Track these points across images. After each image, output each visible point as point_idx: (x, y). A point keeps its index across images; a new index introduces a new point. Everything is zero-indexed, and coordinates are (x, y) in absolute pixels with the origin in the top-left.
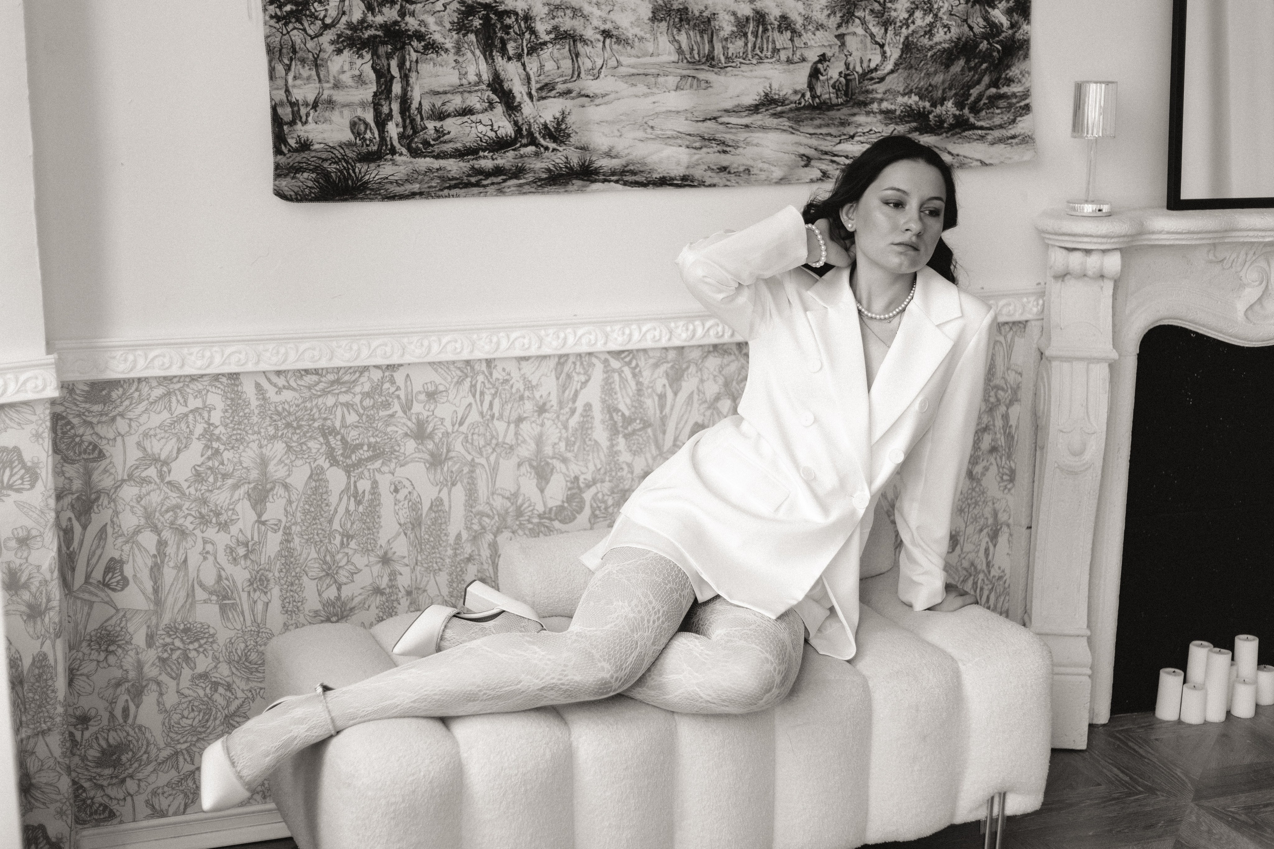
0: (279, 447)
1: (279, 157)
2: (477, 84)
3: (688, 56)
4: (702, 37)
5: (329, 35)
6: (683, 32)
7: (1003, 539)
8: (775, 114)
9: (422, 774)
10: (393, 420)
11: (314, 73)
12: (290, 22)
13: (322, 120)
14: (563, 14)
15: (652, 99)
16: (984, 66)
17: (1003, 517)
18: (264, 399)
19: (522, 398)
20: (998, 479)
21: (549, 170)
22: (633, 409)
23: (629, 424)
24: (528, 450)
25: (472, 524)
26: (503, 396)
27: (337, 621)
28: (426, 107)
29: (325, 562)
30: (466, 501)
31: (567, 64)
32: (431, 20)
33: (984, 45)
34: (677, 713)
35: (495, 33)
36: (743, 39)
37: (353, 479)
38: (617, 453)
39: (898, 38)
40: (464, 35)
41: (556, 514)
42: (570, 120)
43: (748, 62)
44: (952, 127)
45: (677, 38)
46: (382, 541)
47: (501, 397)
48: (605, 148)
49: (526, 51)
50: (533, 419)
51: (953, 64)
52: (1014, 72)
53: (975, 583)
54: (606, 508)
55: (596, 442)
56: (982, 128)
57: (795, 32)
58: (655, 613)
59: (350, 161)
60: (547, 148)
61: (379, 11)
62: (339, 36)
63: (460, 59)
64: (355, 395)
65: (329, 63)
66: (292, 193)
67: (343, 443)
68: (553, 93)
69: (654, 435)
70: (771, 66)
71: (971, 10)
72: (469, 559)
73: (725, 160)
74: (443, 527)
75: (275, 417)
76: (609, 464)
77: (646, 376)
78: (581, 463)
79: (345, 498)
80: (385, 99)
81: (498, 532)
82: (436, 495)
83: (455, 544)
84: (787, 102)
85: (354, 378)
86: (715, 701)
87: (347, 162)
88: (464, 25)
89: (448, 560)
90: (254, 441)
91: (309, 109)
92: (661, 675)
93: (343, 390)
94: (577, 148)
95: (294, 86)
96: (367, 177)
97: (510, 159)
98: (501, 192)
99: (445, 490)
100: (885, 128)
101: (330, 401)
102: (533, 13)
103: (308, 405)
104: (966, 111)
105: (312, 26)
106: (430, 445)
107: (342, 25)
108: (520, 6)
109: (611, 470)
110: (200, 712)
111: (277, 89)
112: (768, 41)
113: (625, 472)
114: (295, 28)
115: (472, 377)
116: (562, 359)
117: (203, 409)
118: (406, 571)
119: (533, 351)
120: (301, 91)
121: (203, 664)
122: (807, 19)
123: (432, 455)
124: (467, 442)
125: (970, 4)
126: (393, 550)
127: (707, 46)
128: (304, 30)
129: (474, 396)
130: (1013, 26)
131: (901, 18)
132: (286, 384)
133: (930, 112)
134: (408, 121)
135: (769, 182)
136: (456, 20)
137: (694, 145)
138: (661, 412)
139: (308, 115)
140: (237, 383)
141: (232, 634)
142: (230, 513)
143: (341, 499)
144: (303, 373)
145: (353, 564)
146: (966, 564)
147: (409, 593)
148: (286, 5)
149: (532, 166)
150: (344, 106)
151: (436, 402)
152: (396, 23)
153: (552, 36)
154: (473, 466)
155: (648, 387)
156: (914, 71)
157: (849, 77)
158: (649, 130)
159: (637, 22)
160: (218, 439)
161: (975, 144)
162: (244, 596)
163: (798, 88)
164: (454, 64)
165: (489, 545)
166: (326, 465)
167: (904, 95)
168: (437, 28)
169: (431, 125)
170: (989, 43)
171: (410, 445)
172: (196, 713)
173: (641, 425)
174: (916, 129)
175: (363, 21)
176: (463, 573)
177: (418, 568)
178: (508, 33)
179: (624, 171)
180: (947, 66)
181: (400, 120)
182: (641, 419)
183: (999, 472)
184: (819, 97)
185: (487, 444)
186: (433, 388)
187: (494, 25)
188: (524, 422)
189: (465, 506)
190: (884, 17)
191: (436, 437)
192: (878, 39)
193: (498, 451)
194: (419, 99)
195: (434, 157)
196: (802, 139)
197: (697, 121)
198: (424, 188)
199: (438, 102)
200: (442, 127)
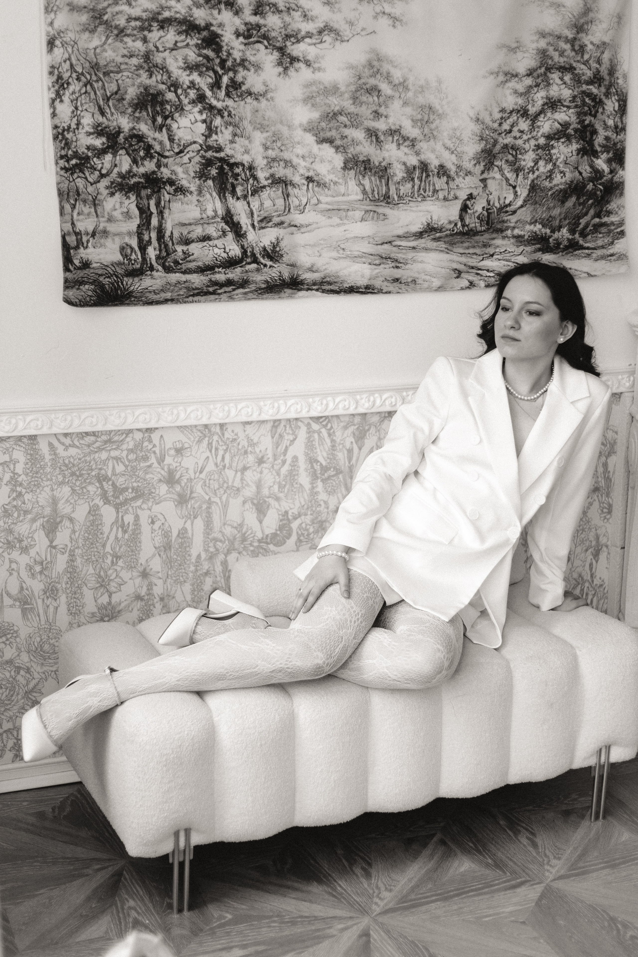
0: (66, 490)
1: (68, 274)
2: (214, 217)
3: (370, 196)
4: (381, 181)
5: (105, 182)
6: (367, 177)
7: (603, 556)
8: (434, 239)
9: (186, 733)
10: (151, 470)
11: (93, 210)
12: (75, 172)
13: (99, 245)
14: (277, 165)
15: (342, 228)
16: (590, 202)
17: (603, 540)
18: (55, 454)
19: (246, 452)
20: (600, 511)
21: (267, 282)
22: (328, 461)
23: (326, 472)
24: (251, 491)
25: (209, 547)
26: (232, 451)
27: (108, 621)
28: (176, 235)
29: (100, 576)
30: (205, 530)
31: (280, 202)
32: (179, 170)
33: (590, 186)
34: (371, 688)
35: (227, 179)
36: (411, 183)
37: (120, 514)
38: (317, 493)
39: (526, 181)
40: (204, 181)
41: (271, 539)
42: (282, 244)
43: (415, 200)
44: (566, 248)
45: (362, 182)
46: (142, 561)
47: (230, 452)
48: (308, 265)
49: (250, 193)
50: (254, 468)
51: (567, 200)
52: (612, 206)
53: (582, 590)
54: (308, 535)
55: (301, 485)
56: (588, 248)
57: (450, 177)
58: (356, 616)
59: (120, 276)
60: (265, 266)
61: (142, 164)
62: (112, 183)
63: (201, 199)
64: (122, 451)
65: (104, 202)
66: (77, 301)
67: (113, 487)
68: (270, 224)
69: (344, 479)
70: (431, 203)
71: (580, 160)
72: (207, 573)
73: (397, 273)
74: (188, 549)
75: (63, 468)
76: (311, 502)
77: (338, 436)
78: (291, 501)
79: (115, 529)
80: (146, 230)
81: (228, 552)
82: (182, 525)
83: (196, 562)
84: (444, 230)
85: (121, 439)
86: (400, 680)
87: (117, 277)
88: (204, 174)
89: (191, 575)
90: (47, 486)
91: (89, 237)
92: (359, 660)
93: (114, 447)
94: (288, 265)
95: (78, 220)
96: (132, 288)
97: (238, 274)
98: (231, 298)
99: (189, 522)
100: (516, 249)
101: (104, 455)
102: (255, 165)
103: (88, 459)
104: (577, 235)
105: (91, 175)
106: (178, 488)
107: (114, 175)
108: (246, 159)
109: (312, 506)
110: (6, 689)
111: (66, 222)
112: (429, 184)
113: (322, 508)
114: (79, 177)
115: (209, 437)
116: (276, 423)
117: (9, 462)
118: (160, 583)
119: (255, 417)
120: (82, 224)
121: (9, 653)
122: (459, 167)
123: (179, 495)
124: (205, 486)
125: (580, 156)
126: (150, 567)
127: (384, 188)
128: (86, 178)
129: (211, 451)
130: (611, 172)
131: (529, 166)
132: (71, 443)
133: (550, 237)
134: (163, 246)
135: (429, 289)
136: (198, 170)
137: (375, 262)
138: (349, 462)
139: (88, 241)
140: (35, 442)
141: (31, 630)
142: (29, 540)
143: (111, 529)
144: (84, 435)
145: (120, 578)
146: (575, 575)
147: (162, 599)
148: (72, 159)
149: (254, 279)
150: (115, 235)
151: (182, 456)
152: (154, 172)
153: (270, 181)
154: (210, 504)
155: (340, 444)
156: (538, 206)
157: (490, 211)
158: (341, 252)
159: (333, 171)
160: (21, 485)
161: (583, 260)
162: (40, 602)
163: (452, 219)
164: (196, 203)
165: (222, 563)
166: (101, 503)
167: (531, 224)
168: (184, 176)
169: (180, 249)
170: (594, 185)
171: (163, 489)
172: (4, 690)
173: (335, 472)
174: (539, 250)
175: (130, 171)
176: (202, 583)
177: (169, 581)
178: (237, 180)
179: (322, 282)
180: (563, 202)
181: (157, 245)
182: (335, 468)
183: (600, 506)
184: (467, 226)
185: (221, 487)
186: (181, 446)
187: (227, 173)
188: (248, 471)
189: (204, 533)
190: (516, 166)
191: (182, 482)
192: (511, 182)
193: (228, 492)
194: (171, 229)
195: (182, 272)
196: (455, 257)
197: (377, 244)
198: (175, 296)
199: (185, 231)
200: (188, 250)
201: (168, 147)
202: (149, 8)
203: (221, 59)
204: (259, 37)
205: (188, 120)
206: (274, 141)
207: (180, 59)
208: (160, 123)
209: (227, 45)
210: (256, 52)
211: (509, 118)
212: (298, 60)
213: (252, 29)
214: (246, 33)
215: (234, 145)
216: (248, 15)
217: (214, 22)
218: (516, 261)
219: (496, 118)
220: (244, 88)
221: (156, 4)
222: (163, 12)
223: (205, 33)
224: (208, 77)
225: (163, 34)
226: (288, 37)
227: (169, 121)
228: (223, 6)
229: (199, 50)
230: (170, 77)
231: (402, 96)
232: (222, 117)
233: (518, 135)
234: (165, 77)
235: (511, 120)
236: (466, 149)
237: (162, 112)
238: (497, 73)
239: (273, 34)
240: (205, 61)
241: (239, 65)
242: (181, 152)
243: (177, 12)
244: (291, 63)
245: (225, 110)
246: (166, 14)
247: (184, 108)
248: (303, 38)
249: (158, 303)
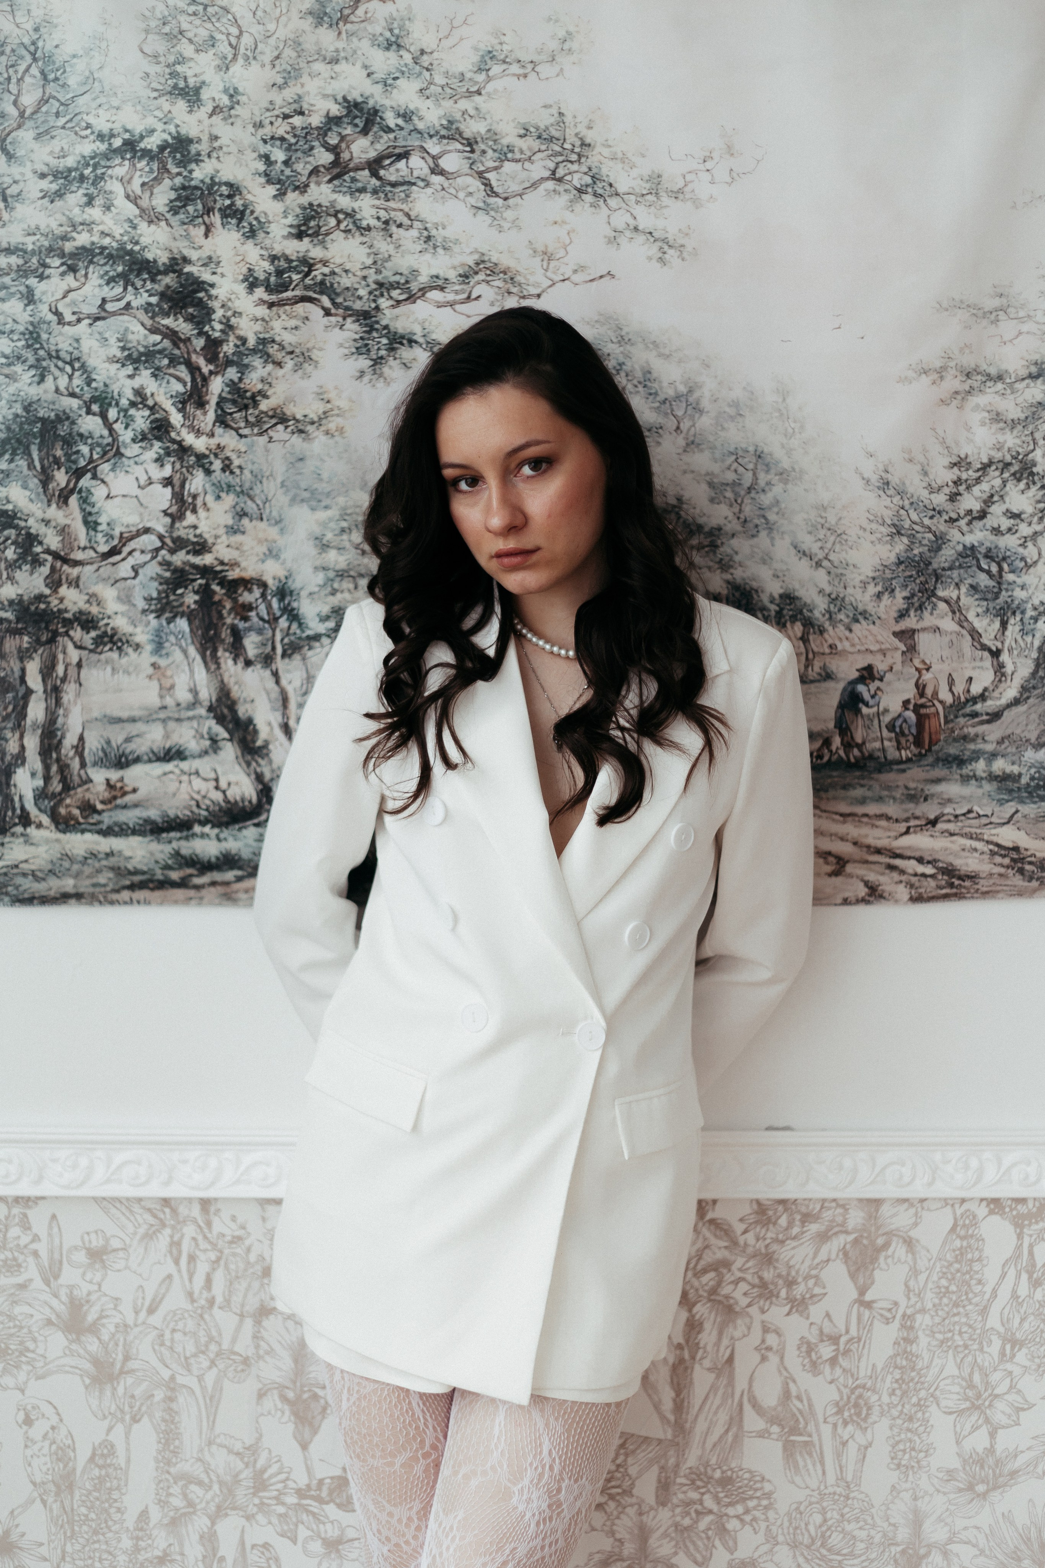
2: (191, 706)
10: (25, 1294)
14: (351, 586)
24: (280, 1369)
25: (169, 1495)
26: (232, 1267)
28: (93, 744)
30: (159, 1452)
32: (109, 594)
35: (221, 617)
39: (1029, 639)
40: (169, 621)
41: (331, 1492)
47: (227, 1267)
49: (280, 651)
57: (812, 624)
61: (8, 578)
63: (163, 662)
74: (115, 1495)
80: (13, 730)
81: (219, 1513)
82: (102, 1435)
83: (137, 1529)
88: (168, 603)
89: (124, 1558)
97: (251, 842)
99: (119, 1429)
100: (997, 809)
102: (295, 584)
106: (93, 1345)
108: (271, 572)
115: (173, 1228)
122: (836, 601)
123: (96, 1362)
124: (162, 1344)
126: (20, 1529)
129: (177, 1262)
131: (1036, 602)
134: (54, 768)
136: (155, 595)
151: (104, 1267)
152: (40, 598)
154: (173, 1390)
157: (923, 711)
163: (817, 728)
164: (150, 670)
165: (201, 1537)
167: (1038, 746)
168: (120, 608)
169: (99, 776)
171: (56, 1342)
178: (246, 619)
181: (38, 766)
184: (859, 746)
185: (202, 1351)
186: (101, 1242)
187: (220, 603)
188: (272, 1317)
189: (157, 1460)
190: (1001, 600)
191: (103, 1330)
192: (988, 640)
193: (221, 1366)
194: (80, 731)
195: (101, 832)
198: (84, 886)
199: (117, 736)
200: (122, 779)
201: (83, 542)
202: (43, 227)
203: (208, 337)
204: (307, 288)
205: (131, 478)
206: (343, 530)
207: (113, 341)
208: (63, 484)
209: (223, 306)
210: (299, 323)
211: (978, 481)
212: (411, 342)
213: (290, 269)
214: (273, 279)
215: (239, 538)
216: (279, 238)
217: (194, 255)
218: (995, 839)
219: (940, 482)
220: (264, 405)
221: (59, 216)
222: (74, 234)
223: (168, 280)
224: (173, 380)
225: (74, 284)
226: (383, 287)
227: (85, 482)
228: (216, 219)
229: (152, 318)
230: (89, 381)
231: (684, 426)
232: (208, 472)
233: (1006, 523)
234: (77, 381)
235: (985, 486)
236: (853, 556)
237: (69, 460)
238: (941, 372)
239: (346, 281)
240: (167, 343)
241: (254, 351)
242: (114, 551)
243: (104, 234)
244: (391, 349)
245: (216, 455)
246: (83, 239)
247: (122, 450)
248: (424, 290)
249: (45, 900)
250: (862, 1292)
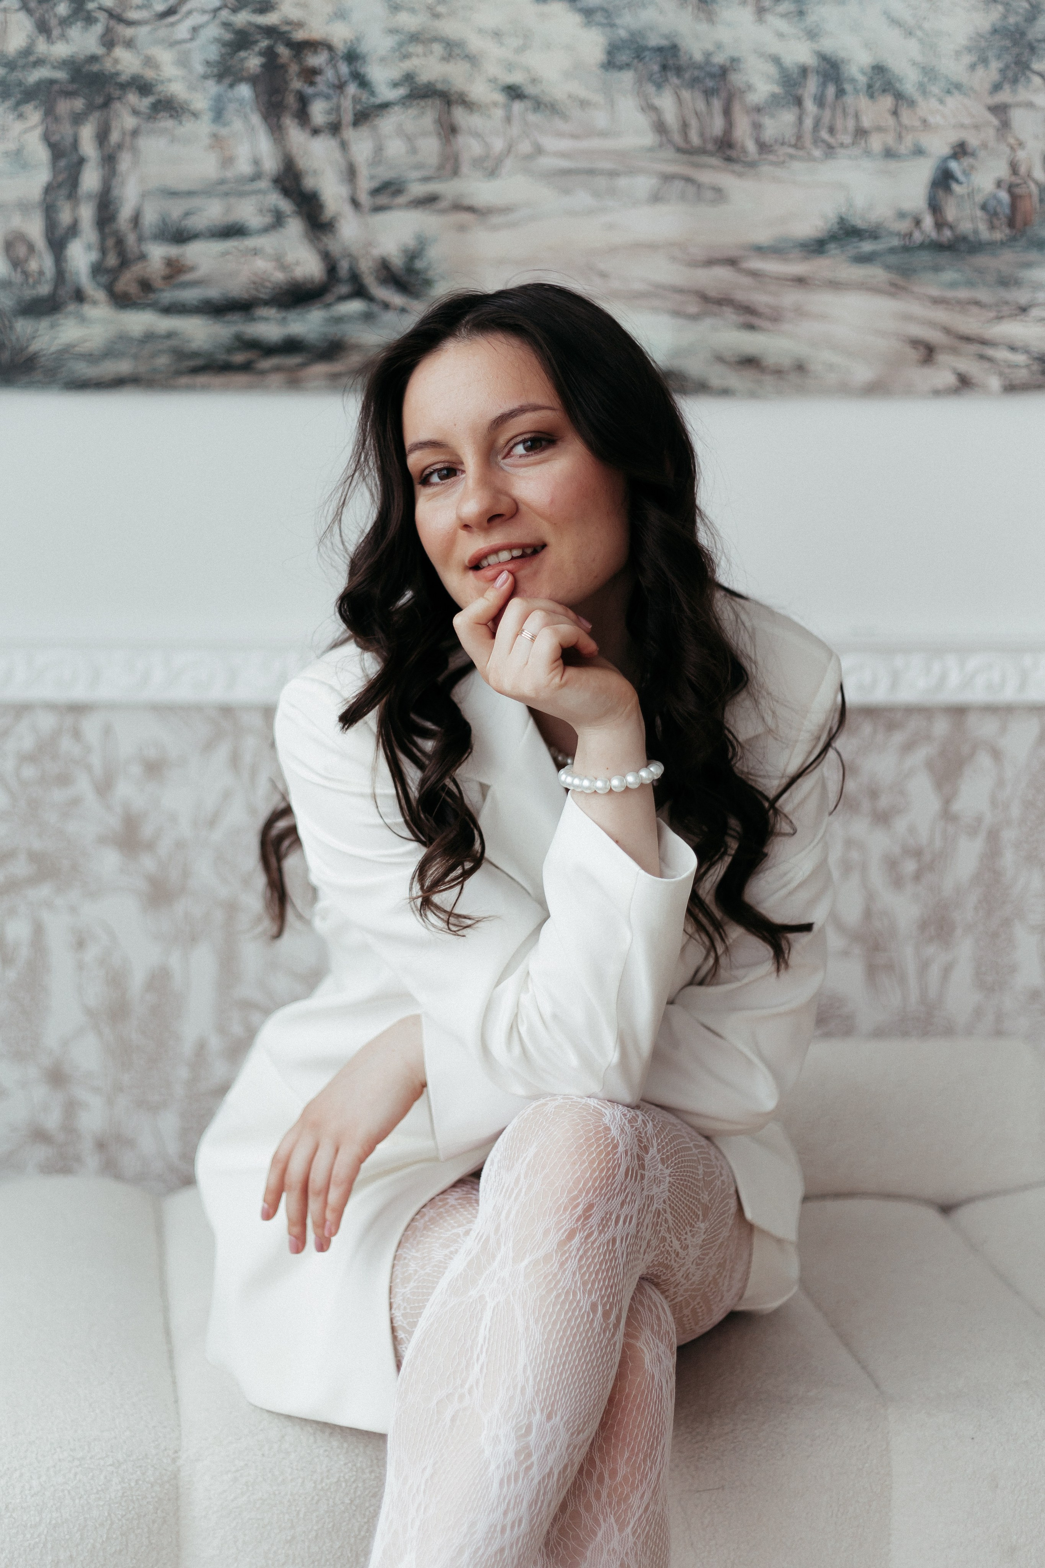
2: (252, 179)
3: (677, 139)
4: (708, 104)
6: (667, 91)
8: (856, 258)
14: (425, 51)
25: (229, 1020)
28: (150, 218)
31: (429, 146)
32: (166, 57)
35: (286, 82)
36: (795, 110)
40: (231, 86)
42: (433, 253)
43: (804, 154)
45: (653, 101)
49: (348, 117)
57: (902, 98)
59: (4, 314)
60: (388, 308)
61: (61, 35)
63: (224, 131)
68: (401, 200)
70: (848, 163)
73: (751, 343)
80: (66, 199)
82: (159, 959)
83: (195, 1056)
84: (881, 234)
88: (229, 67)
89: (179, 1086)
96: (34, 346)
97: (315, 324)
98: (295, 385)
102: (364, 48)
106: (150, 863)
108: (337, 33)
112: (844, 114)
115: (234, 738)
118: (95, 1102)
122: (929, 73)
123: (153, 881)
126: (72, 1060)
127: (718, 121)
134: (110, 242)
135: (842, 391)
136: (215, 59)
137: (686, 311)
149: (356, 339)
152: (93, 59)
153: (402, 91)
157: (1018, 191)
159: (575, 70)
163: (907, 206)
164: (209, 141)
168: (178, 72)
171: (111, 860)
175: (27, 52)
178: (312, 83)
181: (94, 238)
184: (951, 227)
187: (283, 67)
191: (163, 847)
194: (135, 203)
195: (160, 311)
196: (916, 309)
197: (694, 264)
198: (142, 368)
199: (176, 210)
200: (180, 256)
236: (945, 23)
242: (170, 12)
249: (101, 385)
250: (947, 802)
